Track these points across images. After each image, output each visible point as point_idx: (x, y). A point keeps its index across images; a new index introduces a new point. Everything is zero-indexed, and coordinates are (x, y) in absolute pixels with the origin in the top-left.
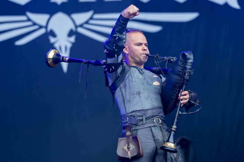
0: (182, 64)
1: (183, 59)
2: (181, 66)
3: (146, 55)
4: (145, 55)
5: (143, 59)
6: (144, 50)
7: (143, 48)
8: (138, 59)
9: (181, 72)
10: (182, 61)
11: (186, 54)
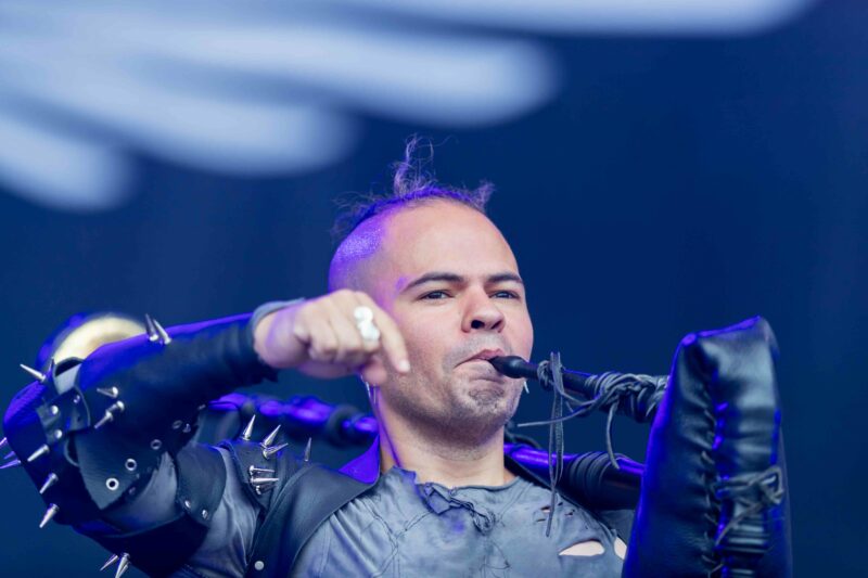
0: (701, 432)
1: (700, 394)
2: (699, 449)
3: (491, 361)
4: (487, 366)
5: (474, 395)
6: (477, 324)
7: (468, 311)
8: (432, 402)
9: (700, 492)
10: (697, 411)
11: (710, 348)
